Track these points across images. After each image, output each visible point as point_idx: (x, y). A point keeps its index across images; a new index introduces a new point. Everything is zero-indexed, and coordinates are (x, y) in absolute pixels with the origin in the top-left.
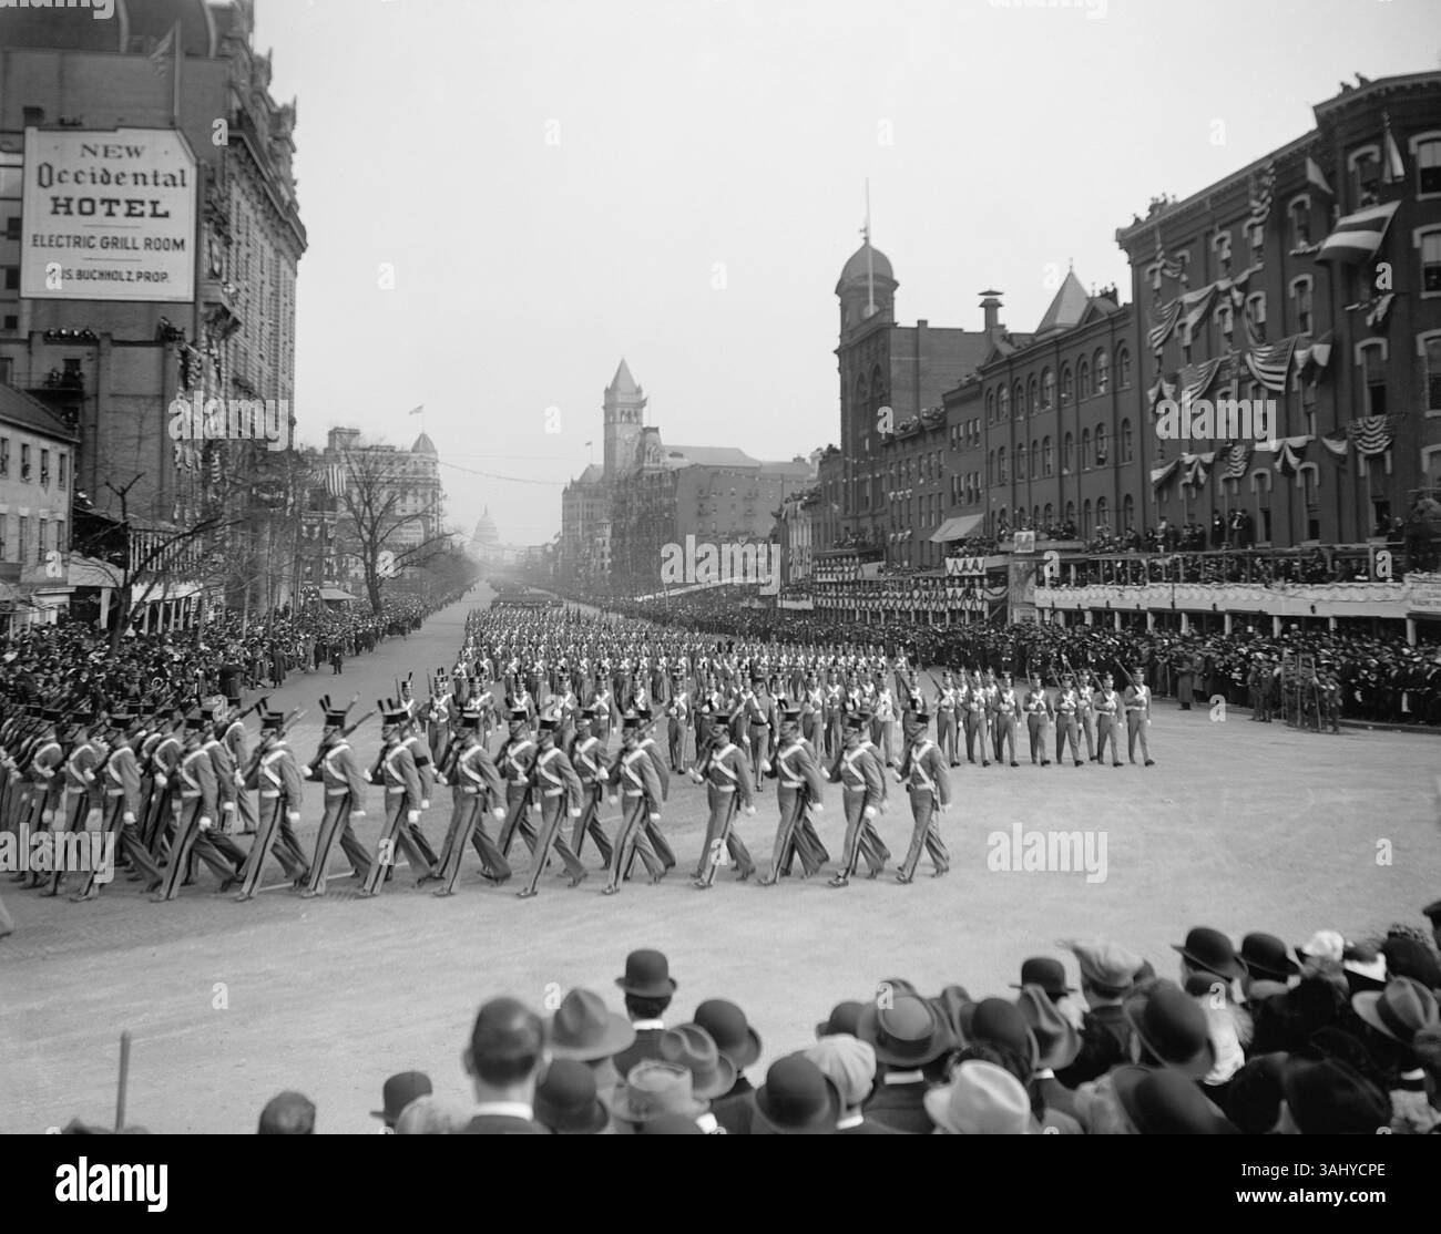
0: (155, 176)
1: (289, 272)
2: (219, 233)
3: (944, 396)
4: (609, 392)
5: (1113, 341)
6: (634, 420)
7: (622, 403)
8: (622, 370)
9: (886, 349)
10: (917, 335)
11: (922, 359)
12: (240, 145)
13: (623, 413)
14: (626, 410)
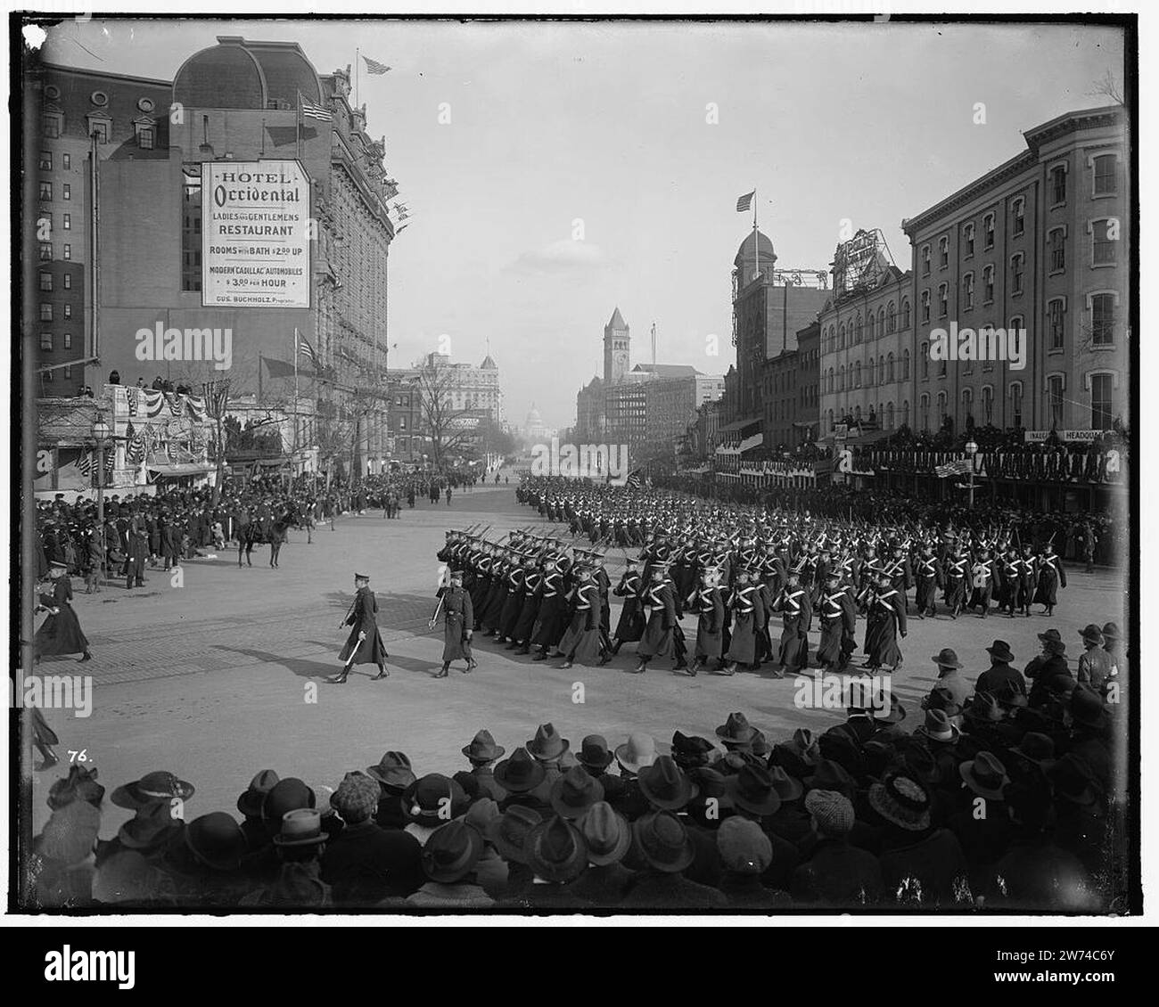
0: (283, 193)
1: (382, 252)
2: (327, 227)
3: (797, 333)
4: (608, 329)
5: (900, 296)
6: (624, 347)
7: (615, 337)
8: (616, 315)
9: (764, 302)
10: (785, 291)
11: (787, 308)
12: (341, 169)
13: (616, 343)
14: (619, 341)
